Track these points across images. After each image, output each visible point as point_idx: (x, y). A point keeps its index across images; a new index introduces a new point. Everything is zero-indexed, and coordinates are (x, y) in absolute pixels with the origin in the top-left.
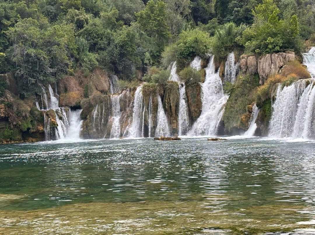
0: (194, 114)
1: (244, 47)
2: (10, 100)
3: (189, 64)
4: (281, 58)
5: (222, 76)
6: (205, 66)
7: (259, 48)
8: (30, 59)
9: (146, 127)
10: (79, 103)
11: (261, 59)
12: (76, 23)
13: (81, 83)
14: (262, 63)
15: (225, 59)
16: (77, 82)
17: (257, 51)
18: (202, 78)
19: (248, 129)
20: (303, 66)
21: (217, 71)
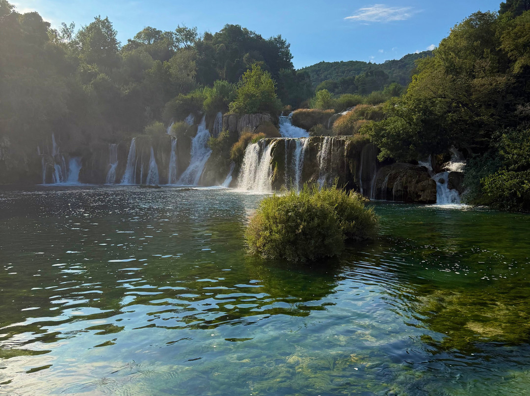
0: (183, 165)
4: (258, 119)
6: (198, 122)
9: (139, 175)
10: (79, 150)
11: (240, 118)
14: (241, 122)
18: (194, 133)
21: (207, 127)
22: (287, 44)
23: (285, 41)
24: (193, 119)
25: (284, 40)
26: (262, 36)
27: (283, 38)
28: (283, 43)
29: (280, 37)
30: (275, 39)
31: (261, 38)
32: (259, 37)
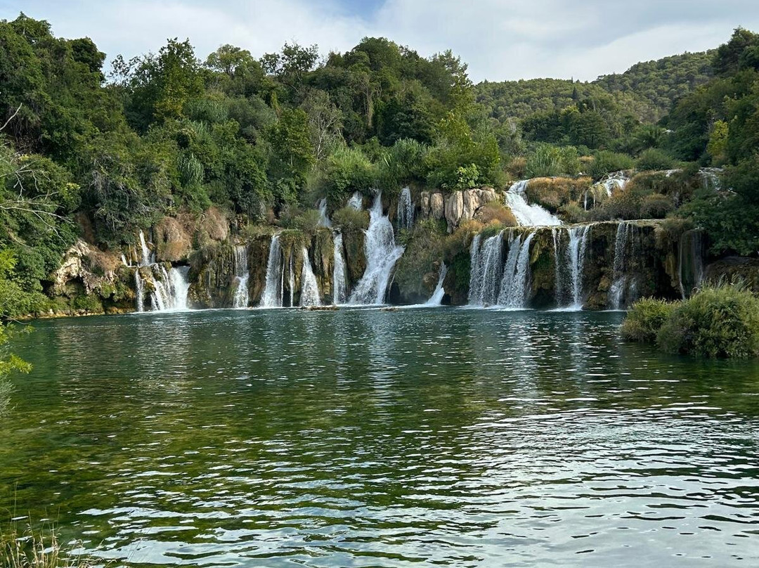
0: (356, 274)
1: (425, 180)
2: (86, 252)
3: (345, 204)
4: (477, 198)
5: (394, 221)
6: (368, 205)
7: (447, 182)
8: (117, 192)
9: (287, 293)
10: (186, 256)
11: (449, 198)
12: (177, 140)
13: (187, 228)
14: (450, 204)
15: (397, 196)
16: (181, 226)
17: (444, 186)
18: (365, 223)
19: (432, 295)
20: (507, 208)
21: (385, 213)
22: (461, 64)
23: (458, 60)
24: (361, 200)
25: (456, 58)
26: (418, 53)
27: (454, 55)
28: (453, 63)
29: (449, 55)
30: (442, 57)
31: (417, 57)
32: (413, 55)
